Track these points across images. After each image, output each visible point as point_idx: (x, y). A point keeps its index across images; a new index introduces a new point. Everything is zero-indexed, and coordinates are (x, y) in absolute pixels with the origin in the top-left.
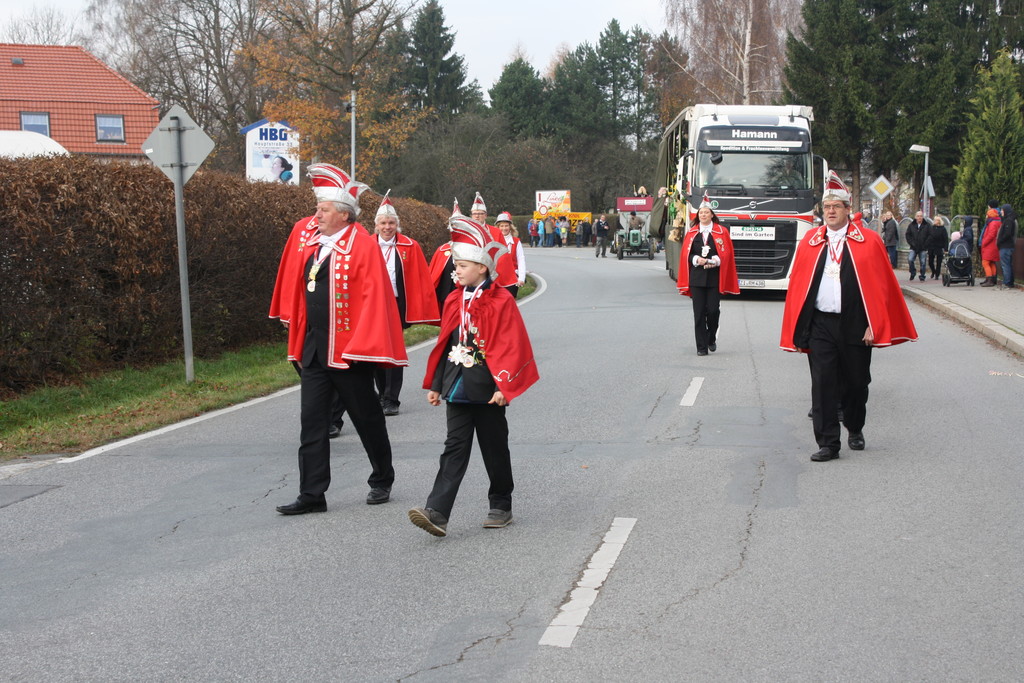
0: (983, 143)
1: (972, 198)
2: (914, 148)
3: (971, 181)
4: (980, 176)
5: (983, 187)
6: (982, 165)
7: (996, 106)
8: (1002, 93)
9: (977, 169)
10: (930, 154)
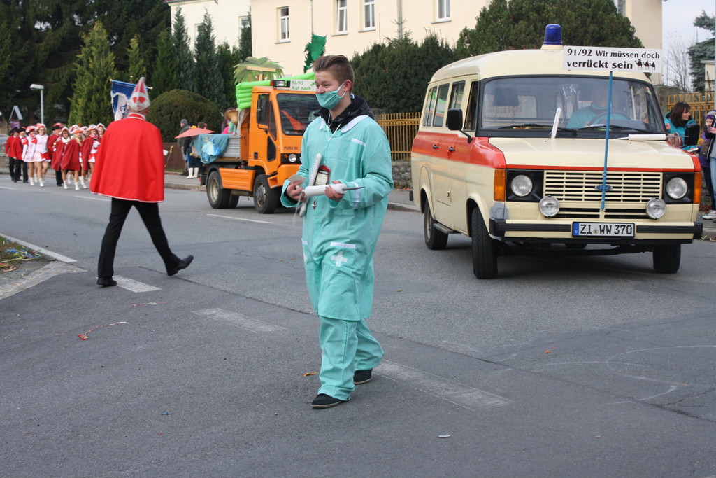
0: (92, 83)
1: (88, 119)
2: (33, 86)
3: (85, 108)
4: (94, 105)
5: (95, 112)
6: (93, 97)
7: (98, 59)
8: (102, 51)
9: (90, 100)
10: (46, 90)
